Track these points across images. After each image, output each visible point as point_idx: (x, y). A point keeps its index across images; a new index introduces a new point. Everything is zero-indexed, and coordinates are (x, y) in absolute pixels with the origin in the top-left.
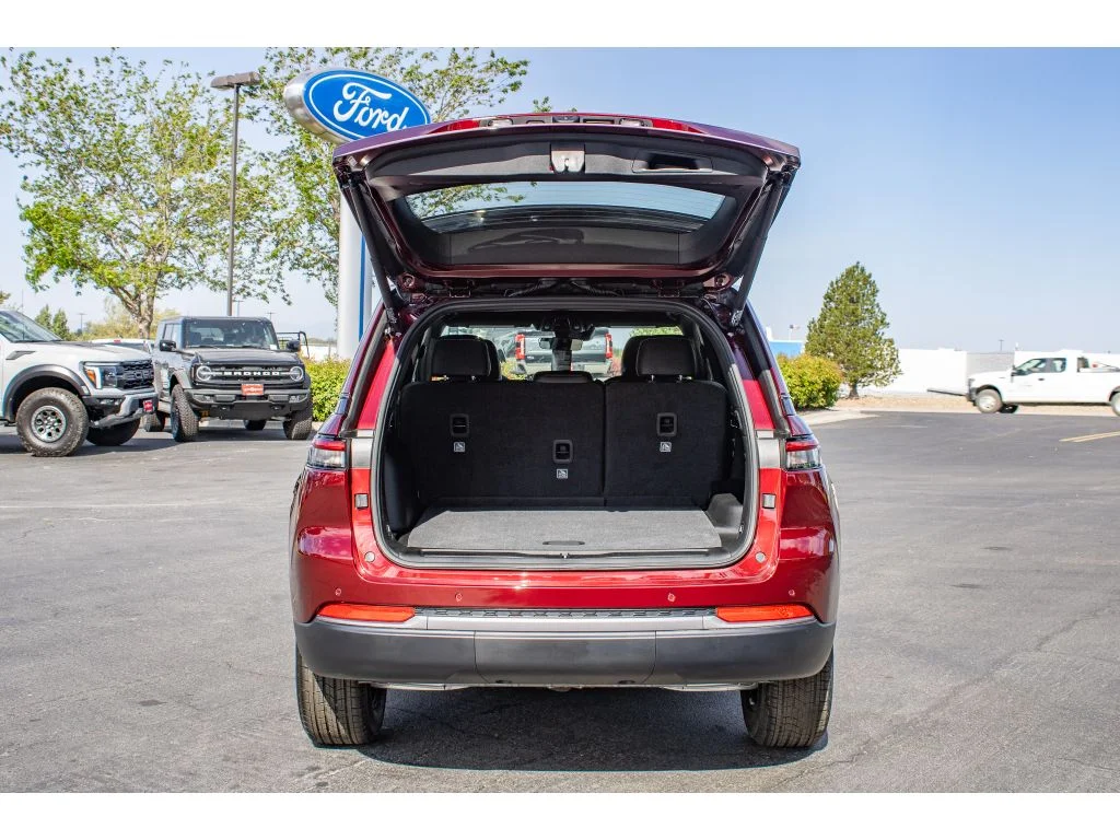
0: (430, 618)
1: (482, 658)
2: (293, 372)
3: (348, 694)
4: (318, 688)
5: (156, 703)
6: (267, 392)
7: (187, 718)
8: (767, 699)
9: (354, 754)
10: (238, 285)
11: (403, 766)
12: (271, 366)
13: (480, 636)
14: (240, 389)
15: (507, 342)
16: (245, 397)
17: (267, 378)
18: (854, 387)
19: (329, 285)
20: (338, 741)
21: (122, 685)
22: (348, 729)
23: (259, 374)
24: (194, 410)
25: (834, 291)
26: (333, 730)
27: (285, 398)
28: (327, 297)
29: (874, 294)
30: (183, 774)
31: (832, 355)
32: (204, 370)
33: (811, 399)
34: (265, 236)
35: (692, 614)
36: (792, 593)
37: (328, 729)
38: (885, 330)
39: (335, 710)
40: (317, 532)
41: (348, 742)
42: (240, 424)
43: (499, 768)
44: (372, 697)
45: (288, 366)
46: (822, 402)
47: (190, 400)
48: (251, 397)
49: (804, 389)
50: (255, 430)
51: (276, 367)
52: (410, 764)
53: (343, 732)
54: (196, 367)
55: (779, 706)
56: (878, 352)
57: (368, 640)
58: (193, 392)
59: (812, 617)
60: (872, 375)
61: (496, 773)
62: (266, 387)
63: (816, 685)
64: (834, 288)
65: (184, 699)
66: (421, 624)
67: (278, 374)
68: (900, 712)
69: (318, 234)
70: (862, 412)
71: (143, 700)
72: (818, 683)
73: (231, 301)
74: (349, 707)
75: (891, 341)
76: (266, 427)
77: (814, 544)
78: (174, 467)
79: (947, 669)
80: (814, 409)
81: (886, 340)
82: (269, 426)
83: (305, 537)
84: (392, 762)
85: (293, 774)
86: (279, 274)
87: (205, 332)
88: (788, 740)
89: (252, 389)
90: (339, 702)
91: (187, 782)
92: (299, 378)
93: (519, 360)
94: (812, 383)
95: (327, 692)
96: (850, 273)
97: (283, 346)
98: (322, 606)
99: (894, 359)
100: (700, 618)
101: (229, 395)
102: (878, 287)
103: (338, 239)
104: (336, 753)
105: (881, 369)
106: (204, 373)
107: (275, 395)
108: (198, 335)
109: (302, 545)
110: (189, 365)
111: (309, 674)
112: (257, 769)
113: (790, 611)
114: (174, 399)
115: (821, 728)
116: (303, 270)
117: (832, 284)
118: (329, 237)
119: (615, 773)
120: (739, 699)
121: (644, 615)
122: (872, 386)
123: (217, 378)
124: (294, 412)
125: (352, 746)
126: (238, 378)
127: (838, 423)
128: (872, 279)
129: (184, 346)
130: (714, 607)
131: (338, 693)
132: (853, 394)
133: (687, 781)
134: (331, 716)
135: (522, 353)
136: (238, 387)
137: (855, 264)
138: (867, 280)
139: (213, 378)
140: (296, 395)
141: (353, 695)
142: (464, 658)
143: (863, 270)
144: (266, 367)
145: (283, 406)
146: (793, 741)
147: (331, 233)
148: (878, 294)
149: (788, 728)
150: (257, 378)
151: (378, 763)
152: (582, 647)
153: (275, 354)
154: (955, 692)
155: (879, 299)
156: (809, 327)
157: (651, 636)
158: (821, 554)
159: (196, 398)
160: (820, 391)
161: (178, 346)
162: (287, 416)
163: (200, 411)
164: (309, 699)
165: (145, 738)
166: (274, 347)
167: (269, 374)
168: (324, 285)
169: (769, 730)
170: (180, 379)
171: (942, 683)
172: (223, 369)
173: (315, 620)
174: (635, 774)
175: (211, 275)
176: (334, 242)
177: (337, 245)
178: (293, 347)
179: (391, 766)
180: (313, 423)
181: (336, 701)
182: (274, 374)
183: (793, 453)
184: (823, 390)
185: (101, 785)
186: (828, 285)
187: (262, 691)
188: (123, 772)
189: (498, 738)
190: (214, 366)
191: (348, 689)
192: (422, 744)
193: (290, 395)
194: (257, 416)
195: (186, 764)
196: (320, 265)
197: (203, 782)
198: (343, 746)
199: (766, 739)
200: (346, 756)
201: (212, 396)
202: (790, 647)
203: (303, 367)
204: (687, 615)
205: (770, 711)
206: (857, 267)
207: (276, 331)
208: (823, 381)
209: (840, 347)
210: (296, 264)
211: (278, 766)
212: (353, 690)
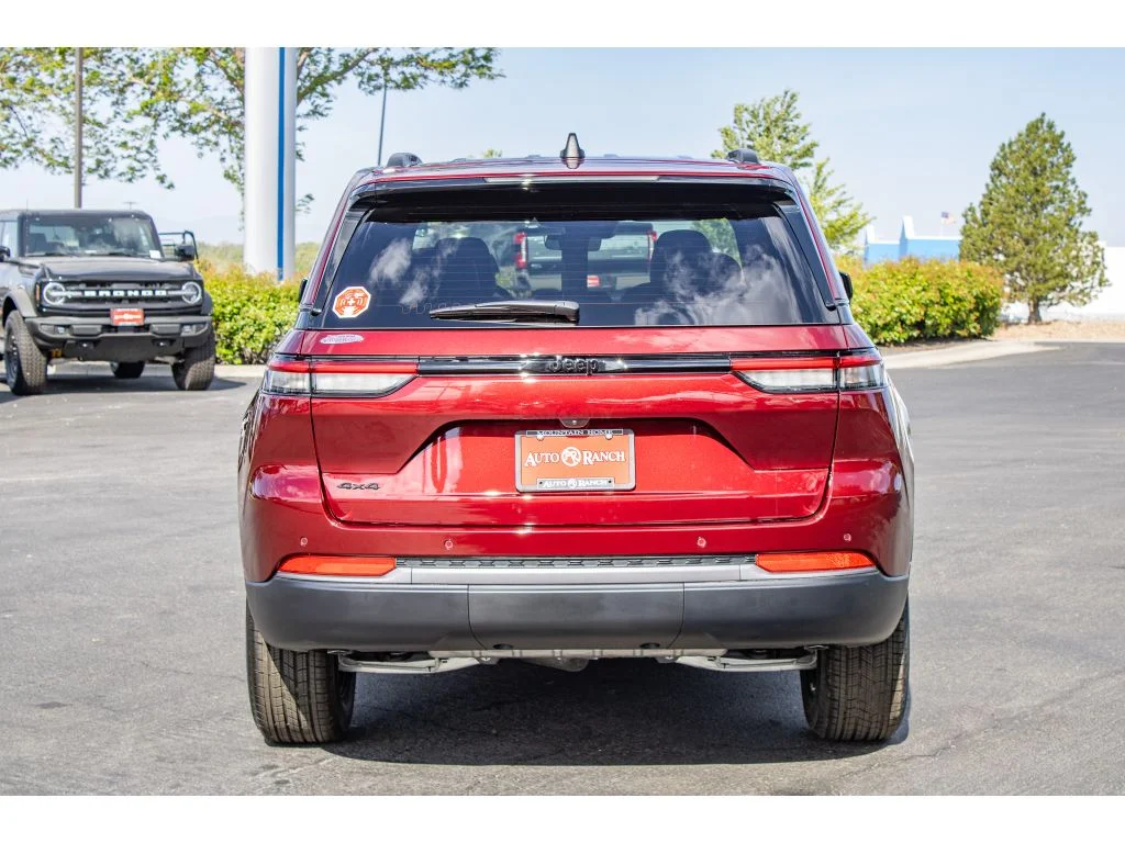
0: (415, 570)
1: (478, 616)
2: (185, 290)
3: (312, 676)
4: (274, 670)
5: (59, 705)
6: (149, 320)
7: (102, 719)
8: (827, 677)
9: (318, 752)
10: (89, 162)
11: (379, 763)
12: (154, 283)
13: (474, 590)
14: (108, 316)
15: (501, 243)
16: (116, 329)
17: (147, 299)
18: (1036, 306)
19: (231, 161)
20: (297, 738)
21: (10, 687)
22: (311, 720)
23: (136, 293)
24: (42, 349)
25: (1005, 158)
26: (293, 722)
27: (174, 328)
28: (227, 176)
29: (1068, 164)
30: (110, 775)
31: (1001, 258)
32: (55, 289)
33: (958, 323)
34: (131, 84)
35: (728, 562)
36: (848, 538)
37: (286, 721)
38: (1085, 219)
39: (296, 696)
40: (275, 470)
41: (310, 738)
42: (104, 368)
43: (497, 763)
44: (340, 684)
45: (178, 282)
46: (974, 328)
47: (35, 333)
48: (125, 328)
49: (946, 310)
50: (127, 376)
51: (161, 283)
52: (390, 761)
53: (305, 724)
54: (42, 285)
55: (843, 686)
56: (1074, 253)
57: (339, 599)
58: (38, 321)
59: (874, 568)
60: (1063, 288)
61: (495, 768)
62: (147, 313)
63: (887, 659)
64: (1006, 152)
65: (94, 700)
66: (405, 577)
67: (164, 293)
68: (1005, 706)
69: (209, 80)
70: (1037, 344)
71: (41, 702)
72: (890, 656)
73: (80, 184)
74: (313, 691)
75: (1094, 236)
76: (144, 374)
77: (877, 480)
78: (22, 430)
79: (1078, 661)
80: (962, 339)
81: (1085, 235)
82: (149, 371)
83: (260, 477)
84: (365, 759)
85: (245, 773)
86: (151, 142)
87: (49, 233)
88: (855, 730)
89: (126, 316)
90: (300, 685)
91: (116, 782)
92: (196, 299)
93: (519, 269)
94: (959, 300)
95: (286, 673)
96: (1033, 128)
97: (170, 254)
98: (284, 560)
99: (1098, 264)
100: (736, 567)
101: (92, 325)
102: (1075, 152)
103: (241, 88)
104: (296, 752)
105: (1077, 278)
106: (54, 294)
107: (160, 324)
108: (41, 237)
109: (256, 489)
110: (31, 282)
111: (263, 653)
112: (200, 769)
113: (844, 559)
114: (10, 332)
115: (895, 712)
116: (191, 138)
117: (1003, 148)
118: (227, 84)
119: (640, 767)
120: (798, 682)
121: (669, 563)
122: (1065, 304)
123: (75, 300)
124: (189, 350)
125: (316, 744)
126: (104, 299)
127: (997, 358)
128: (1065, 141)
129: (22, 253)
130: (754, 554)
131: (300, 674)
132: (1035, 317)
133: (728, 775)
134: (291, 703)
135: (524, 260)
136: (107, 313)
137: (1039, 116)
138: (1056, 141)
139: (68, 300)
140: (191, 324)
141: (318, 676)
142: (456, 617)
143: (1051, 126)
144: (147, 284)
145: (172, 341)
146: (861, 732)
147: (231, 79)
148: (1074, 164)
149: (855, 713)
150: (133, 300)
151: (349, 760)
152: (596, 601)
153: (158, 264)
154: (1083, 684)
155: (1075, 171)
156: (965, 216)
157: (678, 588)
158: (884, 490)
159: (44, 330)
160: (971, 311)
161: (14, 255)
162: (178, 355)
163: (50, 349)
164: (263, 683)
165: (54, 740)
166: (155, 254)
167: (150, 293)
168: (223, 160)
169: (831, 717)
170: (18, 301)
171: (1067, 675)
172: (82, 287)
173: (275, 578)
174: (665, 768)
175: (48, 147)
176: (237, 93)
177: (242, 99)
178: (185, 254)
179: (364, 763)
180: (217, 367)
181: (296, 686)
182: (158, 293)
183: (850, 369)
184: (976, 309)
185: (12, 787)
186: (998, 150)
187: (192, 691)
188: (34, 774)
189: (496, 735)
190: (69, 282)
191: (312, 670)
192: (401, 742)
193: (183, 325)
194: (131, 356)
195: (111, 765)
196: (216, 128)
197: (136, 781)
198: (305, 744)
199: (828, 730)
200: (309, 755)
201: (67, 327)
202: (848, 604)
203: (201, 283)
204: (721, 563)
205: (832, 691)
206: (1042, 121)
207: (159, 231)
208: (976, 297)
209: (1016, 244)
210: (181, 125)
211: (226, 766)
212: (318, 670)
